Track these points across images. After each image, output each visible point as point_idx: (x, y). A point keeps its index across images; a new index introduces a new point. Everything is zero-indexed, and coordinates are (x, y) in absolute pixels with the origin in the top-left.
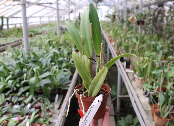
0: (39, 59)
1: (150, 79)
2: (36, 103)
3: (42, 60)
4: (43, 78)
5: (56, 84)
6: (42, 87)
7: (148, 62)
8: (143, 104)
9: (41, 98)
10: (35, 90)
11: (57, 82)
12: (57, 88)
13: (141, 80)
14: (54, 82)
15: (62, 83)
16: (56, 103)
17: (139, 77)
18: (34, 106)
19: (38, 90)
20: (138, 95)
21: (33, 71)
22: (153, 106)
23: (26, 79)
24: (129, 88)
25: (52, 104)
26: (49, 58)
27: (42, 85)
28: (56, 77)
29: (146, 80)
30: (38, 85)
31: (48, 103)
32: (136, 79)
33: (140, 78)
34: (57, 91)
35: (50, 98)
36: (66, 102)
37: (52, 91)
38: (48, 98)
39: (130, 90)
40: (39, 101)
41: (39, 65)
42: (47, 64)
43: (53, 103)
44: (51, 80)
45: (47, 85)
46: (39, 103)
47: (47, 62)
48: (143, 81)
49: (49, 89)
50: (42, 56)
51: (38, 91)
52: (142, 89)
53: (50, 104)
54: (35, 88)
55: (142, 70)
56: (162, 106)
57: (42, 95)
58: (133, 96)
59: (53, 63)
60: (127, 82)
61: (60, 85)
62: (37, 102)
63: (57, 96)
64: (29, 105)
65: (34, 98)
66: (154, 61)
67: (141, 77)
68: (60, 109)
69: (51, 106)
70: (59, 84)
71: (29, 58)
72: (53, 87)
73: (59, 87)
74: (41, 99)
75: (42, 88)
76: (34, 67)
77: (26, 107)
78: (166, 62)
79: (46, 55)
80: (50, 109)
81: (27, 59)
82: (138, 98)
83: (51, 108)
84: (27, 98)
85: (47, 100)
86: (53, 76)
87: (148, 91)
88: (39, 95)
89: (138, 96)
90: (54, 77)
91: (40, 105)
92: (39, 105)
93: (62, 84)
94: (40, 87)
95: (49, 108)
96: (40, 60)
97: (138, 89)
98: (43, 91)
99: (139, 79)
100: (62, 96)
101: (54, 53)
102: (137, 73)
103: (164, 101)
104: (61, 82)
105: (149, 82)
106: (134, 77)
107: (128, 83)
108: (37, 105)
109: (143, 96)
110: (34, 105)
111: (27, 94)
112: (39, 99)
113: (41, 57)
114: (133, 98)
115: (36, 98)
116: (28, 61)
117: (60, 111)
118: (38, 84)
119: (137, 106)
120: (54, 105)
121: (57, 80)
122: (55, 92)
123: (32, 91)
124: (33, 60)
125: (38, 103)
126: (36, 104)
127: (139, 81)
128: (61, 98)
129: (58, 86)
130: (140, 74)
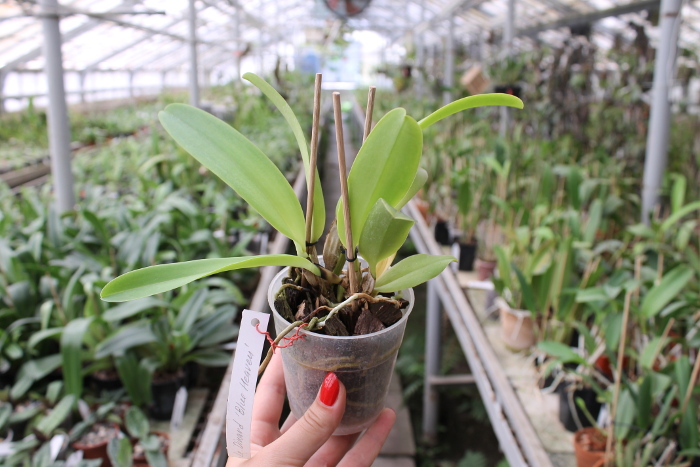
0: (113, 234)
1: (562, 319)
2: (90, 429)
3: (123, 242)
4: (125, 321)
5: (177, 344)
6: (119, 358)
7: (552, 249)
8: (536, 422)
9: (111, 405)
10: (84, 372)
11: (181, 338)
12: (183, 361)
13: (527, 321)
14: (169, 338)
15: (201, 339)
16: (176, 425)
17: (516, 308)
18: (80, 444)
19: (101, 371)
20: (516, 383)
21: (79, 288)
22: (586, 439)
23: (50, 326)
24: (478, 354)
25: (158, 435)
26: (153, 232)
27: (118, 351)
28: (176, 313)
29: (545, 323)
30: (99, 353)
31: (139, 428)
32: (504, 319)
33: (521, 314)
34: (181, 374)
35: (151, 403)
36: (216, 423)
37: (159, 373)
38: (143, 407)
39: (483, 364)
40: (103, 421)
41: (109, 264)
42: (145, 256)
43: (162, 427)
44: (156, 327)
45: (137, 352)
46: (102, 432)
47: (144, 248)
48: (536, 328)
49: (149, 366)
50: (127, 226)
51: (103, 377)
52: (531, 360)
53: (150, 434)
54: (86, 364)
55: (529, 280)
56: (625, 442)
57: (118, 394)
58: (493, 389)
59: (170, 255)
60: (468, 330)
61: (196, 349)
62: (96, 427)
63: (182, 396)
64: (57, 444)
65: (84, 408)
66: (577, 244)
67: (523, 307)
68: (192, 455)
69: (154, 443)
70: (189, 347)
71: (72, 233)
72: (164, 359)
73: (189, 358)
74: (111, 412)
75: (118, 363)
76: (86, 272)
77: (44, 449)
78: (617, 248)
79: (141, 221)
80: (149, 457)
81: (62, 237)
82: (518, 398)
83: (155, 453)
84: (51, 406)
85: (139, 415)
86: (166, 310)
87: (558, 372)
88: (105, 394)
89: (515, 389)
90: (171, 314)
91: (105, 440)
92: (102, 438)
93: (203, 343)
94: (111, 358)
95: (143, 454)
96: (116, 240)
97: (514, 359)
98: (122, 375)
99: (515, 318)
100: (205, 392)
101: (176, 210)
102: (507, 292)
103: (634, 422)
104: (200, 335)
105: (561, 334)
106: (493, 309)
107: (469, 333)
108: (92, 440)
109: (536, 390)
110: (80, 438)
111: (54, 388)
112: (103, 410)
113: (122, 229)
114: (495, 398)
115: (94, 408)
116: (65, 243)
117: (193, 460)
118: (99, 347)
119: (514, 434)
120: (166, 438)
121: (179, 328)
122: (174, 379)
123: (74, 377)
124: (88, 239)
125: (96, 432)
126: (91, 436)
127: (518, 327)
128: (200, 403)
129: (186, 355)
130: (520, 295)
